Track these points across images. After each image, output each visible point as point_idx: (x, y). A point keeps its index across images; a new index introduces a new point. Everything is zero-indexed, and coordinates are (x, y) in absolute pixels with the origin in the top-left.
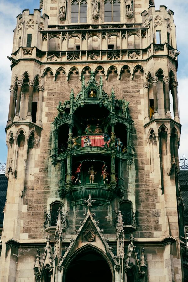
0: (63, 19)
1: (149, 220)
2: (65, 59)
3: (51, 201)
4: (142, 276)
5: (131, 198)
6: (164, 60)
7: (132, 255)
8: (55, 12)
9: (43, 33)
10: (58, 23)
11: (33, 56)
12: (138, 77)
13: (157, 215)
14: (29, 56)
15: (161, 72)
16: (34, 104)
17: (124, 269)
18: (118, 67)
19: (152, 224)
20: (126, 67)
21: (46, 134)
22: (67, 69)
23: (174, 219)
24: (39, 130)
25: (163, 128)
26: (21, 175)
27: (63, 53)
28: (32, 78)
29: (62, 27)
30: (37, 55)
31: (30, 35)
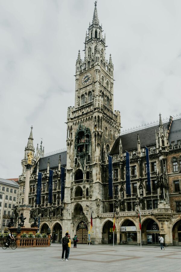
0: (79, 105)
1: (93, 159)
2: (77, 119)
3: (75, 158)
4: (90, 173)
5: (90, 154)
6: (96, 113)
7: (88, 169)
8: (78, 103)
9: (73, 113)
10: (78, 107)
11: (70, 120)
12: (92, 119)
13: (95, 157)
14: (69, 121)
15: (95, 117)
16: (72, 133)
17: (85, 173)
18: (88, 118)
19: (94, 160)
20: (89, 117)
21: (74, 141)
22: (77, 121)
23: (98, 158)
24: (72, 140)
25: (95, 133)
26: (69, 153)
27: (76, 117)
28: (70, 127)
29: (79, 108)
30: (71, 120)
31: (69, 114)
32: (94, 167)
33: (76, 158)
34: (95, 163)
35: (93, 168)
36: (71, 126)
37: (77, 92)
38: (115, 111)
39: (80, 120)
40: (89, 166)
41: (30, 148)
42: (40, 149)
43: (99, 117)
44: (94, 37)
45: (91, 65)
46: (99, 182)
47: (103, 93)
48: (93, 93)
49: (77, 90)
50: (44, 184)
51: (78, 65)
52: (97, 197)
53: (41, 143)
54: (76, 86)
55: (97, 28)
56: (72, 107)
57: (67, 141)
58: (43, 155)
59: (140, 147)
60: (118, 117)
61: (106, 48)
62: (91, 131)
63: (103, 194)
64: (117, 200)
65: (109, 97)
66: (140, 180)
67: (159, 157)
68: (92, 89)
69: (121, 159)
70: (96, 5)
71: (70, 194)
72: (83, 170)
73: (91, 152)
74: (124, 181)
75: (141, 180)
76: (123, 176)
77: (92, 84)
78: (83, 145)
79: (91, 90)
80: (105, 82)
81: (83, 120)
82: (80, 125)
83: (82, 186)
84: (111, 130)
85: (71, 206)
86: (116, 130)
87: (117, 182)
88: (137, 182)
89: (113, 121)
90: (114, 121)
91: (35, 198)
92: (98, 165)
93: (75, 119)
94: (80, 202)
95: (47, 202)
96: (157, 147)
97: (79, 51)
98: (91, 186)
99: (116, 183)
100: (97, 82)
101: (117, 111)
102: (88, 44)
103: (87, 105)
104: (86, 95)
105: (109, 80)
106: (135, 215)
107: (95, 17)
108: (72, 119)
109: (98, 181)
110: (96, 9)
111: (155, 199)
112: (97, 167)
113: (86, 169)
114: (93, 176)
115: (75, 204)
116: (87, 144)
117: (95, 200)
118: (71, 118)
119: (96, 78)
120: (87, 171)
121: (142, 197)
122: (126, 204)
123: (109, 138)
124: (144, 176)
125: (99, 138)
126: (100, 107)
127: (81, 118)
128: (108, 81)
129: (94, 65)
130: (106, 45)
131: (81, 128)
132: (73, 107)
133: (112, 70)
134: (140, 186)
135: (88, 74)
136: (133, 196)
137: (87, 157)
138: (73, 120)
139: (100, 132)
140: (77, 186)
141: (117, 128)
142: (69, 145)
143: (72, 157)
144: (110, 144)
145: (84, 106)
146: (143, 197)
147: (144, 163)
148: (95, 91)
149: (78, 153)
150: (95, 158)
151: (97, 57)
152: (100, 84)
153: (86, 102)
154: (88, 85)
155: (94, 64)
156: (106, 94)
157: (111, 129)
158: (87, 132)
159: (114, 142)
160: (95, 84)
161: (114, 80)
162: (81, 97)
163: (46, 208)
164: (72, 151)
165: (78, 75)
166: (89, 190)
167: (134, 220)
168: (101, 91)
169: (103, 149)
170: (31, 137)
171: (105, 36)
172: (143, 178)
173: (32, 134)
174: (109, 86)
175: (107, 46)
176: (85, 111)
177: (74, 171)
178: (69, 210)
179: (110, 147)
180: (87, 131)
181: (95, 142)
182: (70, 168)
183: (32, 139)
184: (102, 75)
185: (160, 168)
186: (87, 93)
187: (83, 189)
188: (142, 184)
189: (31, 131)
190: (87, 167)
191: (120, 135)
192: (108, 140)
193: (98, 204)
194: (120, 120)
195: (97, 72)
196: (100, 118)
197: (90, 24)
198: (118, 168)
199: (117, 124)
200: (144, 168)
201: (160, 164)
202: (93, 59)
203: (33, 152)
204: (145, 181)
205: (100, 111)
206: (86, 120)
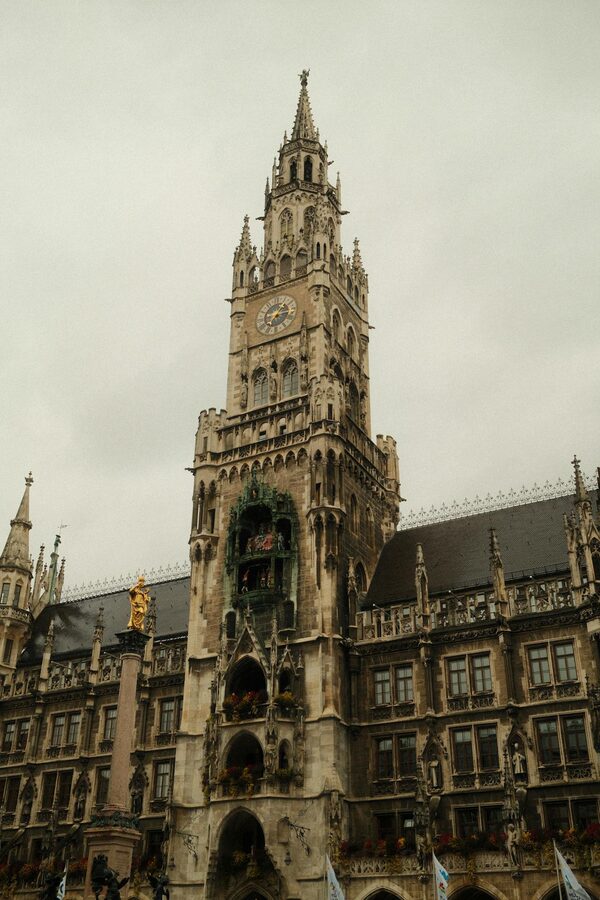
0: (244, 407)
1: (308, 619)
2: (237, 457)
3: (226, 612)
4: (297, 678)
5: (293, 598)
6: (322, 439)
7: (287, 659)
8: (238, 399)
9: (219, 432)
10: (240, 412)
11: (208, 461)
12: (303, 461)
13: (315, 612)
14: (204, 463)
15: (319, 453)
16: (213, 513)
17: (275, 676)
18: (284, 455)
19: (310, 623)
20: (291, 453)
21: (222, 542)
22: (239, 467)
23: (328, 615)
24: (215, 540)
25: (319, 518)
26: (199, 591)
27: (236, 450)
28: (207, 486)
29: (243, 416)
30: (212, 459)
31: (206, 438)
32: (311, 653)
33: (232, 610)
34: (314, 635)
35: (307, 657)
36: (213, 483)
37: (238, 359)
38: (379, 437)
39: (250, 464)
40: (290, 646)
41: (17, 563)
42: (48, 569)
43: (331, 453)
44: (302, 179)
45: (296, 270)
46: (334, 718)
47: (338, 370)
48: (302, 366)
49: (235, 350)
50: (70, 719)
51: (243, 266)
52: (327, 781)
53: (56, 545)
54: (232, 336)
55: (314, 152)
56: (218, 412)
57: (192, 539)
58: (58, 592)
59: (503, 581)
60: (390, 461)
61: (342, 218)
62: (297, 505)
63: (346, 771)
64: (420, 799)
65: (358, 384)
66: (510, 715)
67: (584, 623)
68: (298, 353)
69: (425, 623)
70: (304, 83)
71: (200, 765)
72: (264, 664)
73: (299, 591)
74: (440, 715)
75: (515, 715)
76: (436, 694)
77: (299, 333)
78: (265, 562)
79: (296, 355)
80: (343, 329)
81: (265, 465)
82: (254, 483)
83: (261, 735)
84: (368, 509)
85: (205, 818)
86: (384, 507)
87: (407, 718)
88: (497, 720)
89: (374, 473)
90: (377, 472)
91: (24, 781)
92: (331, 643)
93: (229, 459)
94: (253, 803)
95: (81, 799)
96: (577, 582)
97: (246, 219)
98: (299, 735)
99: (407, 722)
100: (318, 327)
101: (385, 439)
102: (281, 198)
103: (277, 409)
104: (276, 371)
105: (354, 324)
106: (507, 869)
107: (302, 117)
108: (215, 456)
109: (330, 711)
110: (304, 93)
111: (582, 796)
112: (326, 651)
113: (279, 658)
114: (308, 691)
115: (228, 812)
116: (283, 556)
117: (318, 798)
118: (212, 454)
119: (315, 316)
120: (282, 669)
121: (525, 787)
122: (452, 817)
123: (362, 538)
124: (527, 696)
125: (333, 536)
126: (337, 419)
127: (254, 453)
128: (350, 328)
129: (309, 271)
130: (342, 208)
131: (257, 492)
132: (222, 411)
133: (362, 291)
134: (513, 739)
135: (283, 297)
136: (482, 783)
137: (281, 609)
138: (220, 462)
139: (339, 511)
140: (238, 730)
141: (389, 500)
142: (200, 556)
143: (212, 608)
144: (368, 563)
145: (265, 409)
146: (529, 786)
147: (522, 644)
148: (313, 361)
149: (240, 592)
150: (319, 618)
151: (318, 244)
152: (329, 335)
153: (274, 398)
154: (281, 336)
155: (306, 266)
156: (347, 373)
157: (368, 505)
158: (279, 508)
159: (378, 556)
160: (312, 335)
161: (370, 328)
162: (254, 377)
163: (77, 826)
164: (212, 582)
165: (241, 299)
166: (291, 751)
167: (504, 892)
168: (333, 361)
169: (347, 580)
170: (23, 516)
171: (338, 180)
172: (521, 705)
173: (27, 506)
174: (356, 345)
175: (346, 213)
176: (271, 430)
177: (223, 666)
178: (194, 841)
179: (366, 573)
180: (280, 505)
181: (318, 551)
182: (204, 654)
183: (28, 526)
184: (335, 307)
185: (594, 666)
186: (280, 362)
187: (266, 747)
188: (519, 732)
189: (27, 491)
190: (281, 649)
191: (399, 530)
192: (360, 544)
193: (337, 816)
194: (396, 473)
195: (318, 294)
196: (337, 457)
197: (285, 137)
198: (413, 660)
199: (385, 486)
200: (525, 666)
201: (589, 650)
202: (301, 249)
203: (25, 580)
204: (531, 717)
205: (337, 433)
206: (277, 462)
